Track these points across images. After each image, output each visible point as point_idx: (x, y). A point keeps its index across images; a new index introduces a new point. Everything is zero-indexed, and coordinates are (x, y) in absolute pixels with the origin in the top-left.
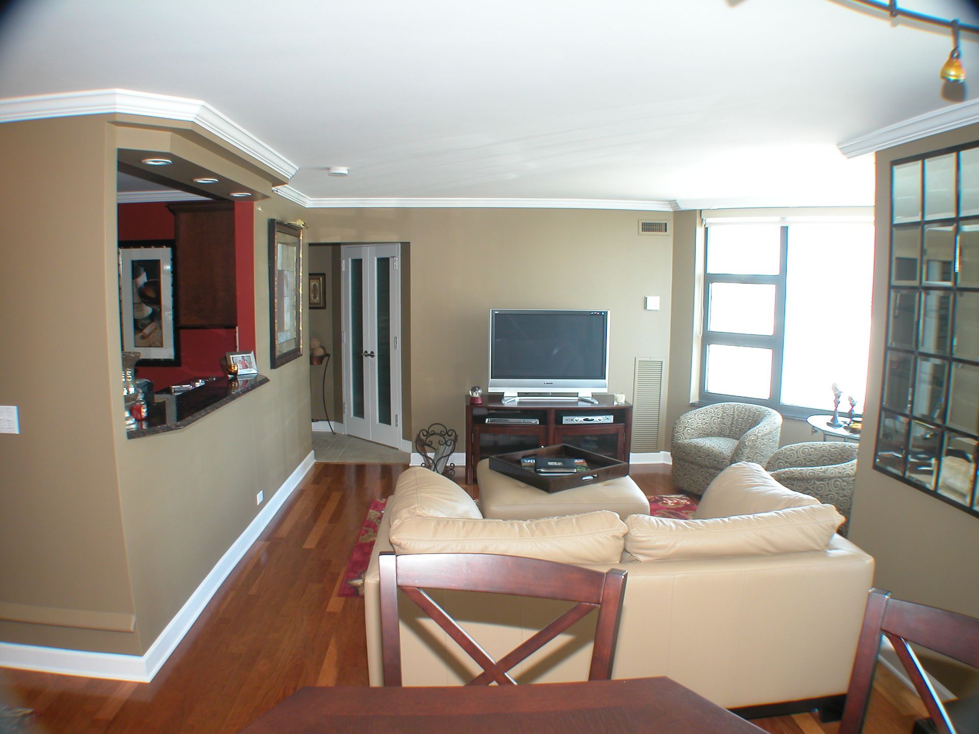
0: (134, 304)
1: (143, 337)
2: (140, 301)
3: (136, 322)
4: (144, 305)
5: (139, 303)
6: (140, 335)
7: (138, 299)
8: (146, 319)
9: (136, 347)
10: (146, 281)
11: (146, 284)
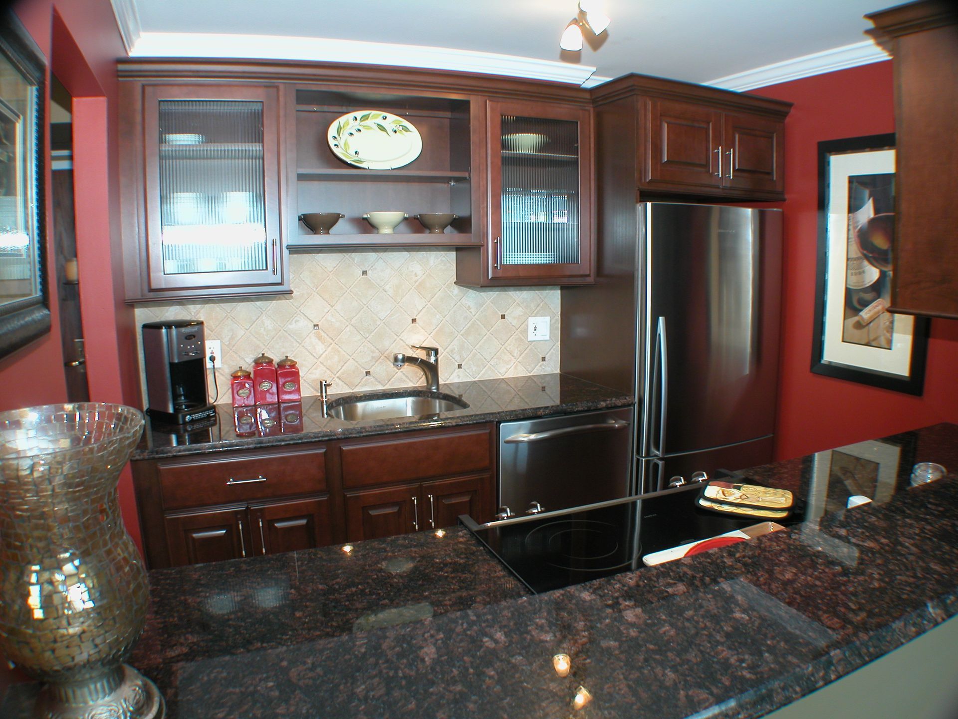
0: (848, 259)
1: (859, 326)
2: (860, 255)
3: (849, 293)
4: (866, 263)
5: (858, 259)
6: (856, 319)
7: (855, 252)
8: (865, 290)
9: (843, 341)
10: (872, 215)
11: (872, 222)
